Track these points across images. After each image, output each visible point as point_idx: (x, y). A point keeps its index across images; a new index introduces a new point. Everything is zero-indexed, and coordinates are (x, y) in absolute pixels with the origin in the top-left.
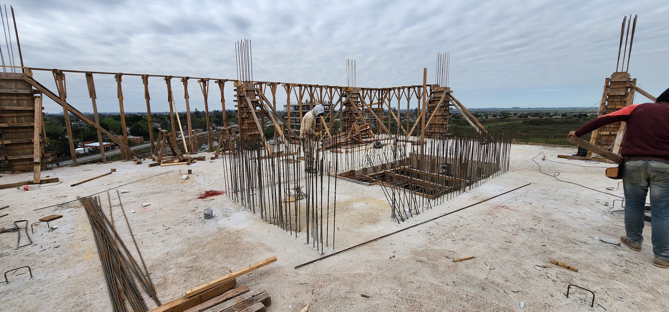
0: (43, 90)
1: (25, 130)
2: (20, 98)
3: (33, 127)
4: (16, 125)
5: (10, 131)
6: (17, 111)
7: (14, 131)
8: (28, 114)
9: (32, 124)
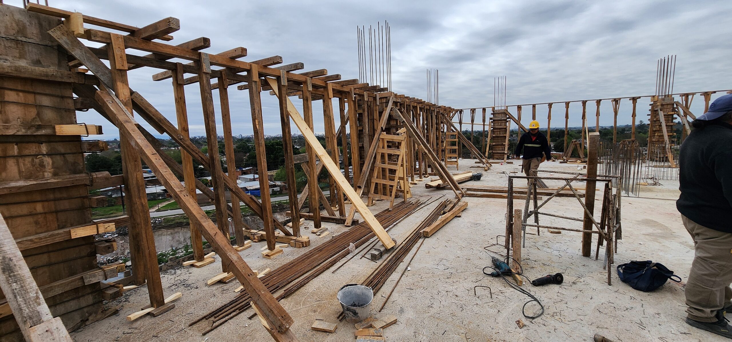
0: (511, 117)
1: (501, 138)
2: (502, 122)
3: (506, 137)
4: (498, 135)
5: (496, 138)
6: (500, 129)
7: (497, 138)
8: (504, 130)
9: (505, 135)
